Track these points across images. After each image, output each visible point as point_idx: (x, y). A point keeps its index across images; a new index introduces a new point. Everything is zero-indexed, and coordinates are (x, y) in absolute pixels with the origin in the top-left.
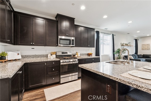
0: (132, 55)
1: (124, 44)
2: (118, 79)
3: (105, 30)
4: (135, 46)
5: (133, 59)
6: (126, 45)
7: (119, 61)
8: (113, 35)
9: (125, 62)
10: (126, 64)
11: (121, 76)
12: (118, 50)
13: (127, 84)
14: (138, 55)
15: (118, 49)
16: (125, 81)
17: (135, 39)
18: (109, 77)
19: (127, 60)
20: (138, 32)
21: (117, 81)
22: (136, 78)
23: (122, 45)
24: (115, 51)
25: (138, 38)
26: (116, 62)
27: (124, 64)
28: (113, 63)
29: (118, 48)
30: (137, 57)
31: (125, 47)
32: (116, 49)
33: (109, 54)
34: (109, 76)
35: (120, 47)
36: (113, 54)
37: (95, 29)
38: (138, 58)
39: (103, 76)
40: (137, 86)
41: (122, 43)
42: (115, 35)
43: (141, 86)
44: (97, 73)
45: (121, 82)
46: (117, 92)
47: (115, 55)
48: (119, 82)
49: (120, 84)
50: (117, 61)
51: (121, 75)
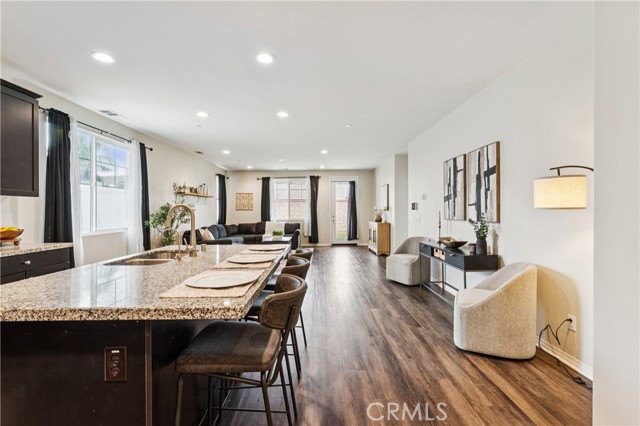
0: (212, 229)
1: (184, 187)
2: (149, 310)
3: (105, 115)
4: (218, 197)
5: (213, 238)
6: (194, 191)
7: (165, 252)
8: (142, 147)
9: (182, 252)
10: (186, 258)
11: (161, 298)
12: (164, 212)
13: (178, 318)
14: (227, 228)
15: (162, 208)
16: (172, 311)
17: (219, 175)
18: (115, 317)
19: (189, 243)
20: (226, 152)
21: (148, 321)
22: (203, 293)
23: (180, 192)
24: (151, 213)
25: (226, 171)
26: (153, 256)
27: (179, 259)
28: (140, 263)
29: (164, 204)
30: (224, 233)
31: (189, 201)
32: (154, 208)
33: (127, 229)
34: (117, 311)
35: (172, 200)
36: (144, 225)
37: (40, 96)
38: (228, 236)
39: (90, 318)
40: (202, 311)
41: (178, 186)
42: (151, 149)
43: (211, 309)
44: (56, 319)
45: (161, 318)
46: (148, 359)
47: (152, 229)
48: (154, 321)
49: (157, 325)
50: (156, 253)
51: (162, 295)
